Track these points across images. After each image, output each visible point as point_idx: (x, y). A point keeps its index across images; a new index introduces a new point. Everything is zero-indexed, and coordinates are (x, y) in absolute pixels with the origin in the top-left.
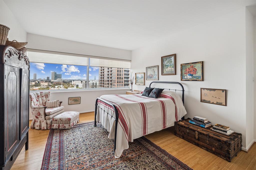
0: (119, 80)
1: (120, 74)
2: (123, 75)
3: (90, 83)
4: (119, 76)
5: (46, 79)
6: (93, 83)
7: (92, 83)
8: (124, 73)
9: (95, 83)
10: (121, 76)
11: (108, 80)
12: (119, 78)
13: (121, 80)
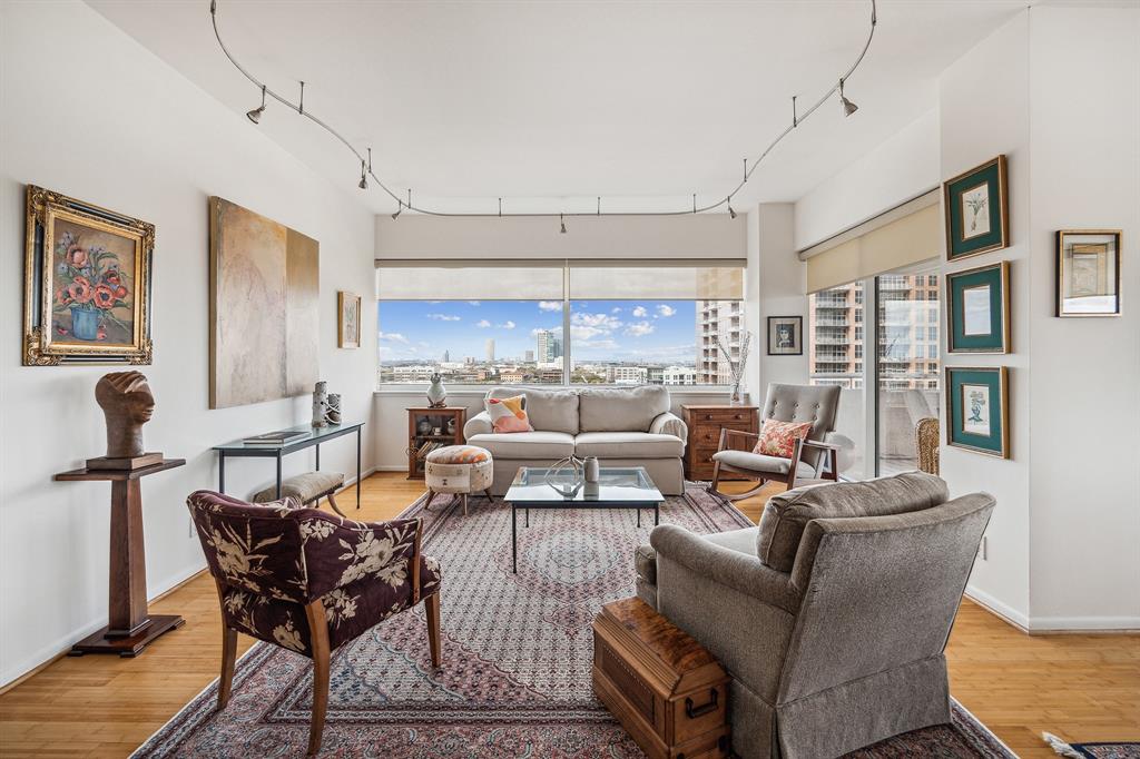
3: (668, 377)
6: (682, 377)
7: (675, 377)
9: (689, 377)
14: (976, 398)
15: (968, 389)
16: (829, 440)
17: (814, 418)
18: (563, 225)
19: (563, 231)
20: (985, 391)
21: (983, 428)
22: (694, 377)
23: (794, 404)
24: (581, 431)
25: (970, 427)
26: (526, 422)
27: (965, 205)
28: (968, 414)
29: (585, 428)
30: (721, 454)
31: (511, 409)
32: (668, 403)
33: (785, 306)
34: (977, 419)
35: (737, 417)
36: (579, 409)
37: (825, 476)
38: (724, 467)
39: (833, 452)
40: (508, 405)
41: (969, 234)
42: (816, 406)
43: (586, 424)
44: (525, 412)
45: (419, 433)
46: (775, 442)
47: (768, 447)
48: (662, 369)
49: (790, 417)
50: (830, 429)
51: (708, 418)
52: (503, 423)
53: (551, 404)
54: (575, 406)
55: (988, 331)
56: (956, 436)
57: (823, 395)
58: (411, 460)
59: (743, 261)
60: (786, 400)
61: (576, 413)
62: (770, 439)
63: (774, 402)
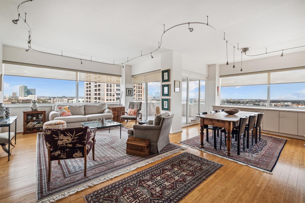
1: (111, 89)
4: (109, 92)
8: (116, 88)
10: (112, 92)
11: (96, 97)
12: (109, 95)
13: (112, 97)
14: (166, 103)
15: (165, 102)
16: (140, 112)
17: (138, 108)
18: (81, 62)
19: (82, 63)
20: (167, 102)
21: (167, 107)
22: (83, 101)
23: (134, 106)
24: (85, 114)
25: (165, 107)
26: (70, 113)
27: (164, 75)
28: (165, 105)
29: (86, 113)
30: (121, 116)
31: (66, 110)
32: (106, 107)
33: (130, 86)
34: (166, 106)
35: (121, 109)
36: (84, 109)
37: (140, 118)
38: (122, 119)
39: (141, 114)
40: (65, 109)
41: (165, 79)
42: (138, 106)
43: (87, 112)
44: (69, 110)
45: (27, 119)
46: (132, 113)
47: (130, 114)
49: (133, 108)
50: (140, 110)
51: (115, 109)
52: (64, 114)
53: (77, 108)
54: (83, 108)
55: (167, 93)
56: (163, 109)
57: (139, 104)
58: (24, 128)
59: (120, 76)
60: (132, 105)
61: (83, 110)
62: (131, 112)
63: (130, 105)
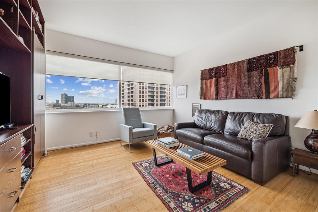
0: (142, 103)
1: (143, 96)
2: (147, 96)
4: (142, 99)
5: (55, 102)
8: (148, 94)
10: (144, 99)
11: (129, 103)
12: (142, 101)
13: (144, 103)
48: (106, 105)
